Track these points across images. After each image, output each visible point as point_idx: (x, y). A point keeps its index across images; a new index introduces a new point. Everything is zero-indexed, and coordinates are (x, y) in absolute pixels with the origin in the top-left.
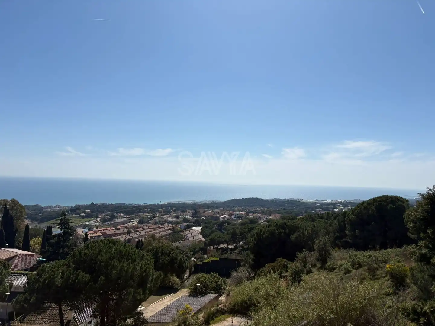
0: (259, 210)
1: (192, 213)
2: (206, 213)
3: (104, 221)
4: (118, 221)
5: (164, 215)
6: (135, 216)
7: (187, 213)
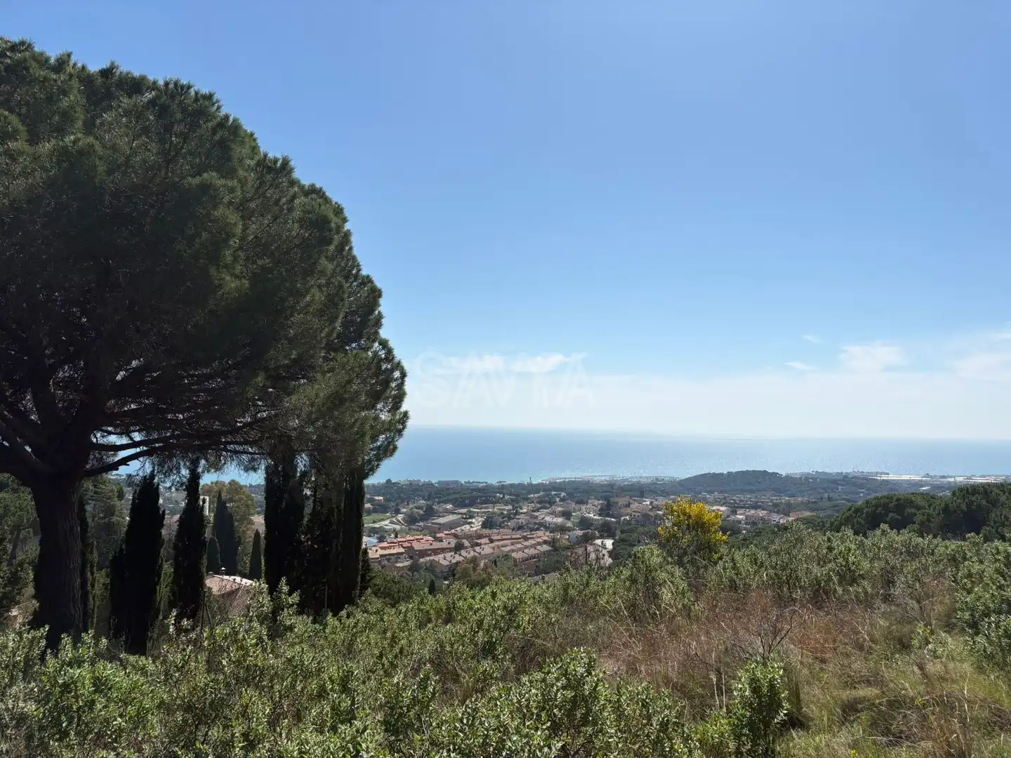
0: (768, 502)
1: (599, 507)
2: (635, 506)
3: (411, 520)
4: (441, 520)
5: (538, 510)
6: (475, 510)
7: (588, 506)
